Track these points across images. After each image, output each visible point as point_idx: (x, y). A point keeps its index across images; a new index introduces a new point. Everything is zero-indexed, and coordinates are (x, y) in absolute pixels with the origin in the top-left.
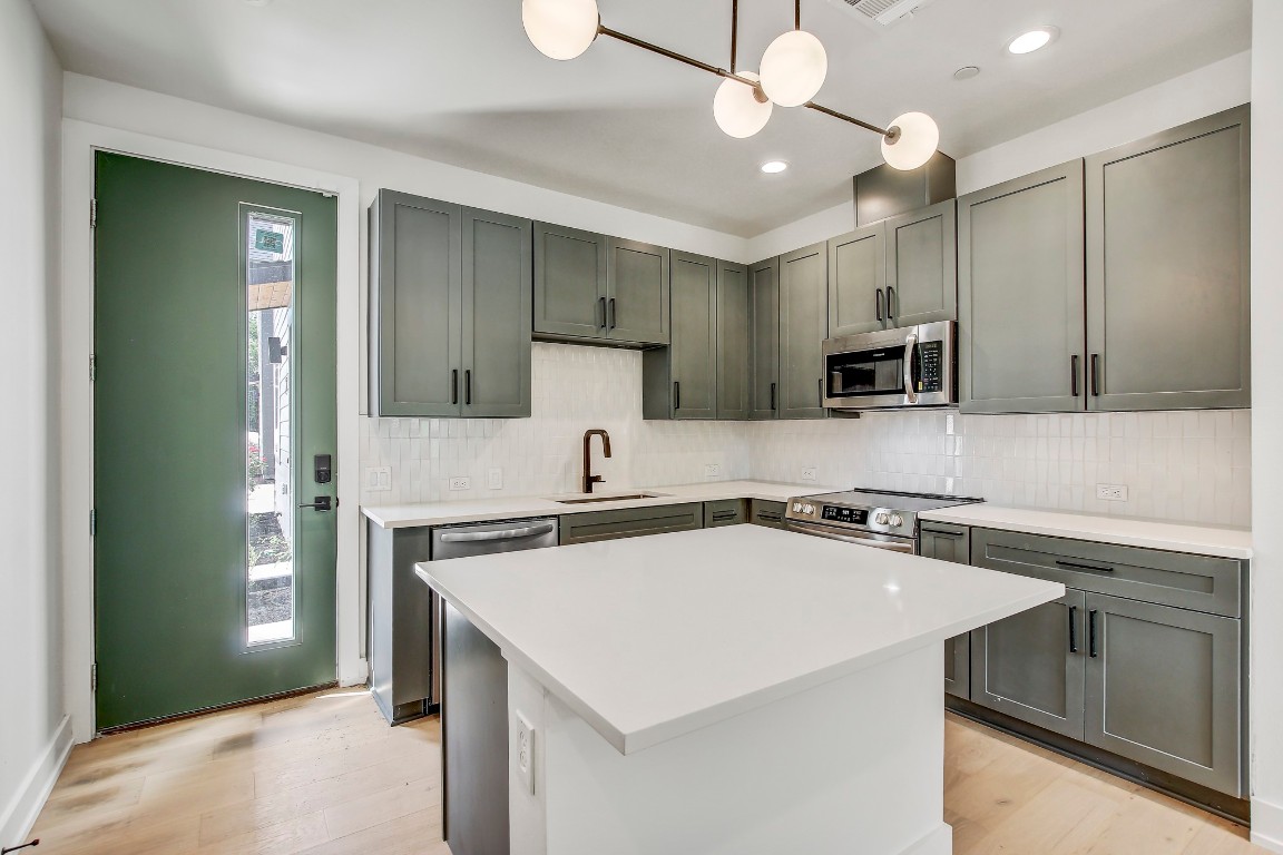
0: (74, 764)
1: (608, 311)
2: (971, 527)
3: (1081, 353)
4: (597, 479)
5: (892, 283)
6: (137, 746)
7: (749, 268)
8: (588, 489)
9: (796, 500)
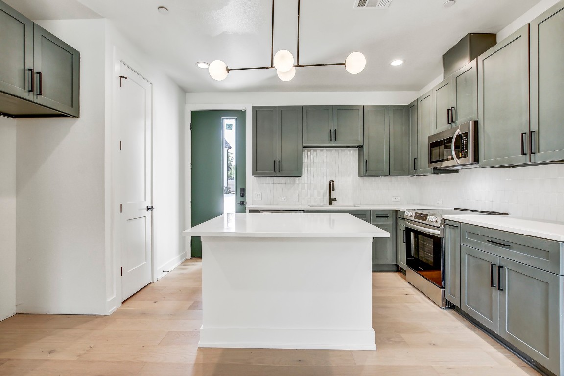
0: (185, 262)
1: (333, 135)
2: (461, 223)
3: (527, 131)
4: (335, 200)
5: (454, 105)
6: (197, 262)
7: (408, 106)
8: (331, 203)
9: (409, 211)
